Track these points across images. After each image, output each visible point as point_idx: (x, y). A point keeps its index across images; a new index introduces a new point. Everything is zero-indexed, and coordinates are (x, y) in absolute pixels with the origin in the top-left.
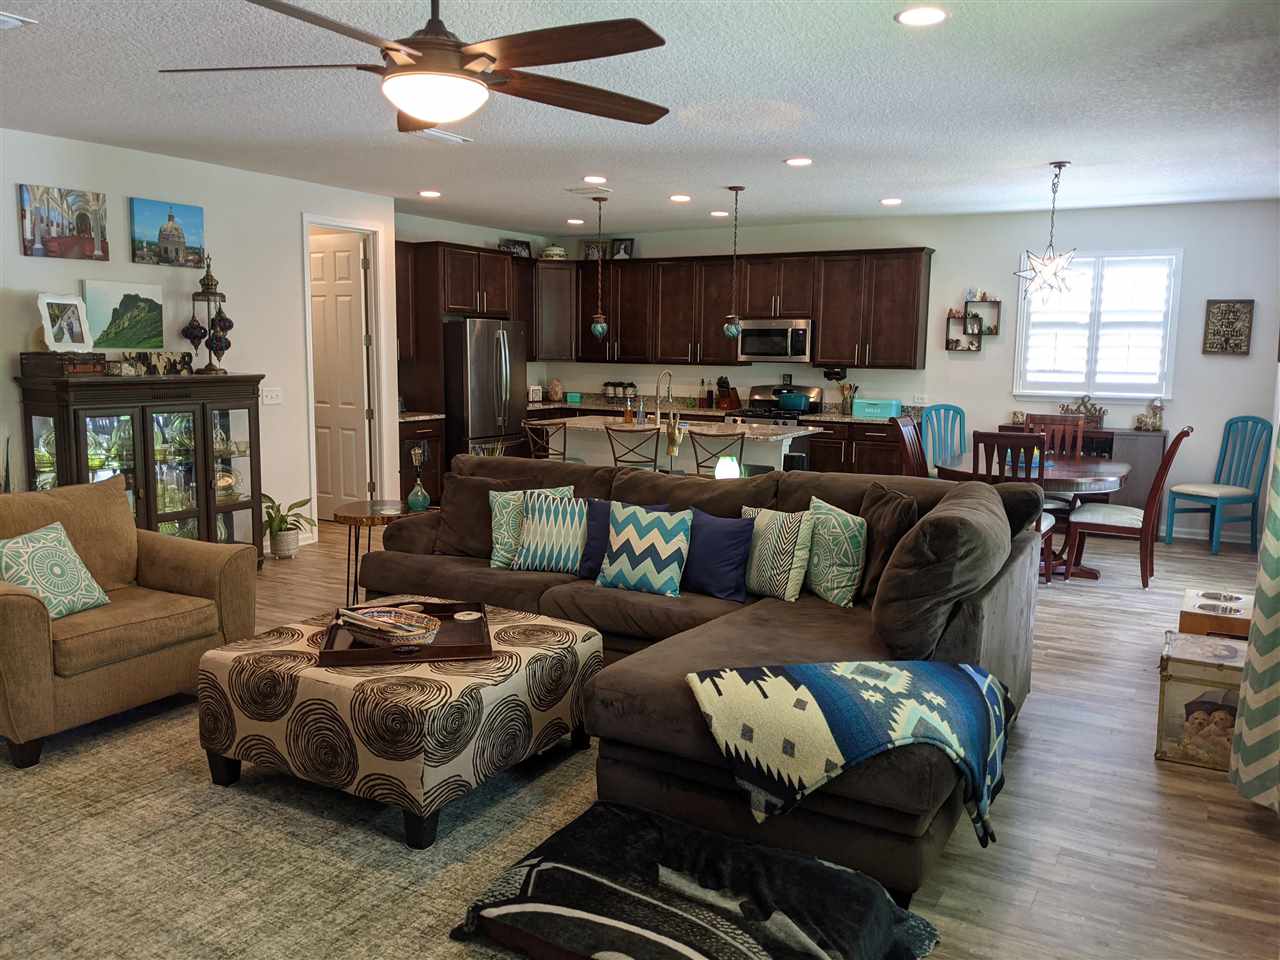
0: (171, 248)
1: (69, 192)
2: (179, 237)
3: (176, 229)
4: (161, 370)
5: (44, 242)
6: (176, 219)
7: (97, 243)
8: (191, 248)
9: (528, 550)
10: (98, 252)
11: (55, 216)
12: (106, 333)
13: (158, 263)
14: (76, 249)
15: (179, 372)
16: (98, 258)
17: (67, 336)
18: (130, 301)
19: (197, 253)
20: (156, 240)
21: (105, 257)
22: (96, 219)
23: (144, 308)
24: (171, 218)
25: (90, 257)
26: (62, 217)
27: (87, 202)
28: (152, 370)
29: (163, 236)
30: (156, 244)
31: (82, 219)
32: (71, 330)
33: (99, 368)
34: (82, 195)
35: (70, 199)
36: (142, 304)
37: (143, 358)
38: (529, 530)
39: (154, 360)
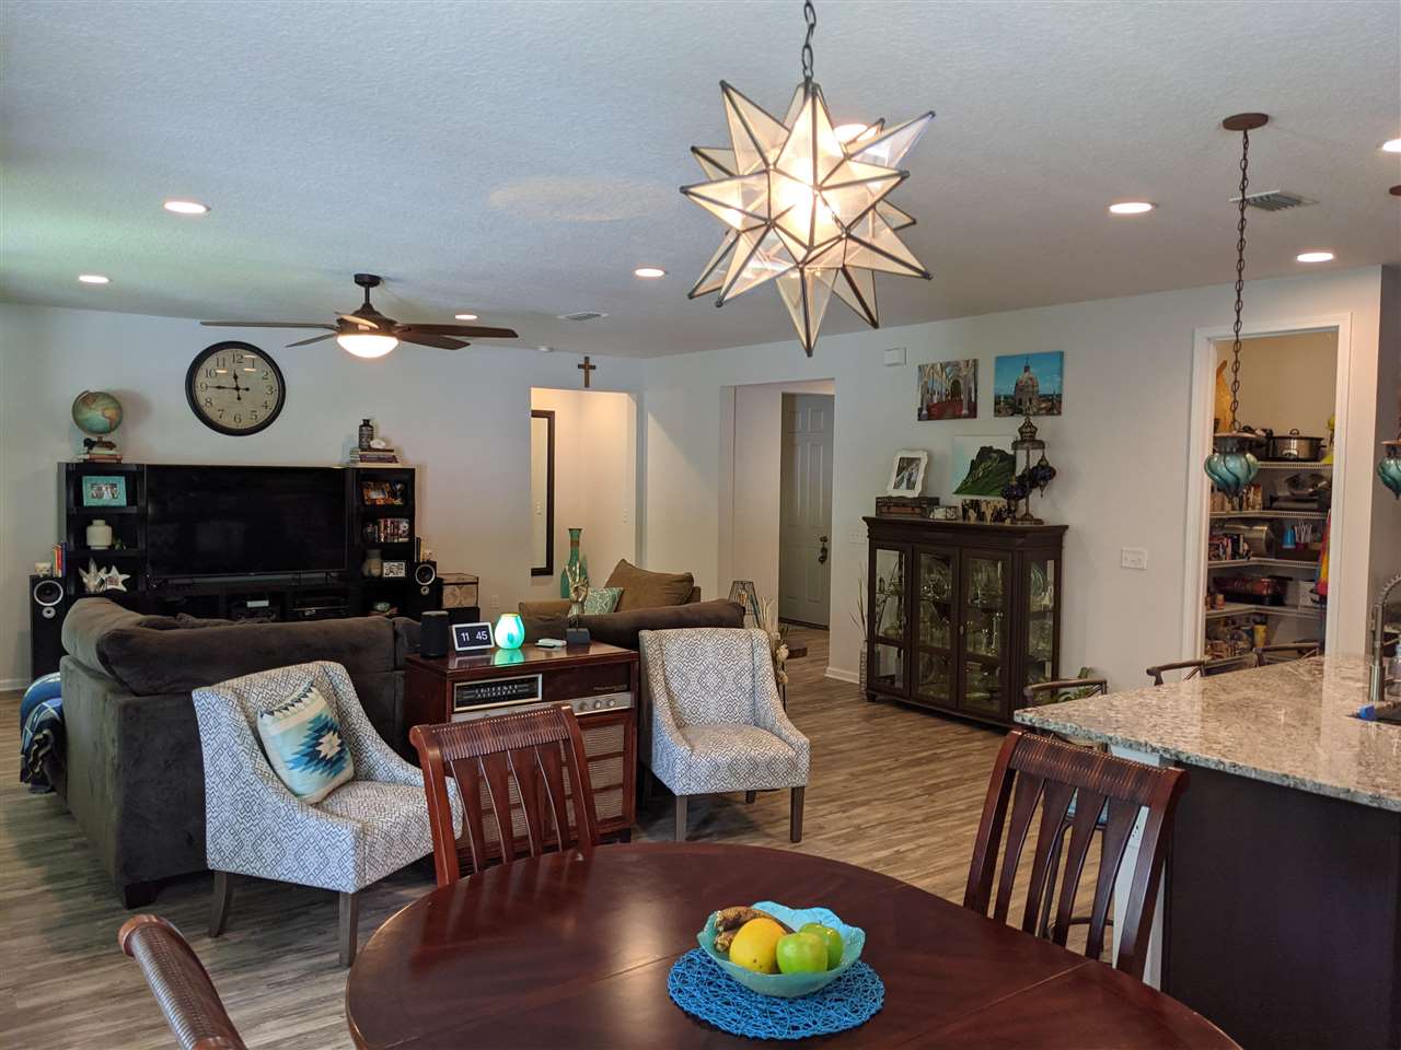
0: (1025, 399)
1: (948, 364)
2: (1033, 386)
3: (1031, 379)
4: (989, 517)
5: (928, 410)
6: (1032, 369)
7: (965, 403)
8: (1044, 396)
10: (965, 412)
11: (937, 387)
12: (965, 482)
13: (1012, 415)
14: (950, 411)
15: (1003, 520)
16: (966, 417)
17: (904, 485)
18: (985, 452)
19: (1049, 400)
20: (1012, 393)
21: (973, 413)
22: (965, 384)
23: (995, 459)
24: (1027, 369)
25: (959, 417)
26: (942, 385)
27: (960, 370)
28: (981, 516)
29: (1019, 387)
30: (1011, 397)
31: (956, 384)
32: (909, 480)
34: (956, 365)
35: (948, 370)
36: (995, 455)
37: (975, 505)
39: (983, 508)
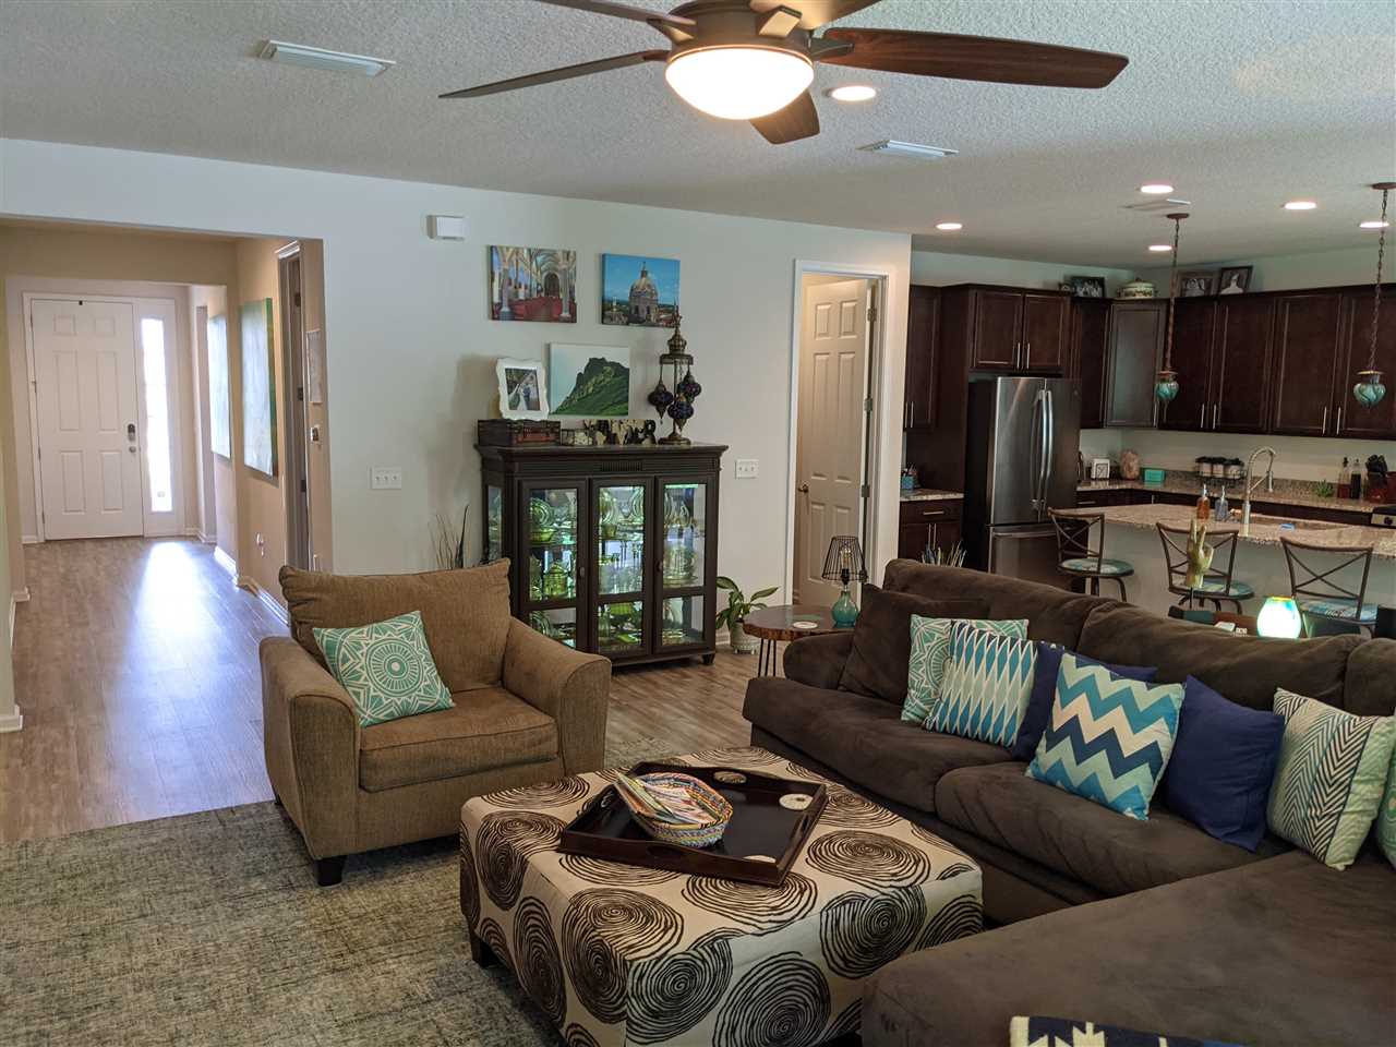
0: (642, 307)
1: (540, 252)
2: (652, 295)
3: (649, 286)
4: (622, 442)
5: (511, 305)
6: (649, 275)
7: (565, 305)
8: (664, 306)
9: (947, 704)
10: (565, 314)
11: (524, 279)
12: (569, 400)
13: (627, 324)
14: (543, 312)
15: (640, 441)
16: (566, 321)
17: (523, 403)
18: (596, 365)
19: (669, 312)
20: (627, 299)
21: (573, 319)
22: (565, 281)
23: (610, 373)
24: (644, 274)
25: (557, 320)
26: (530, 279)
27: (557, 262)
28: (612, 438)
29: (635, 293)
30: (628, 304)
31: (552, 279)
32: (527, 397)
33: (552, 437)
34: (552, 254)
35: (539, 259)
36: (609, 369)
37: (603, 426)
38: (950, 677)
39: (615, 429)
